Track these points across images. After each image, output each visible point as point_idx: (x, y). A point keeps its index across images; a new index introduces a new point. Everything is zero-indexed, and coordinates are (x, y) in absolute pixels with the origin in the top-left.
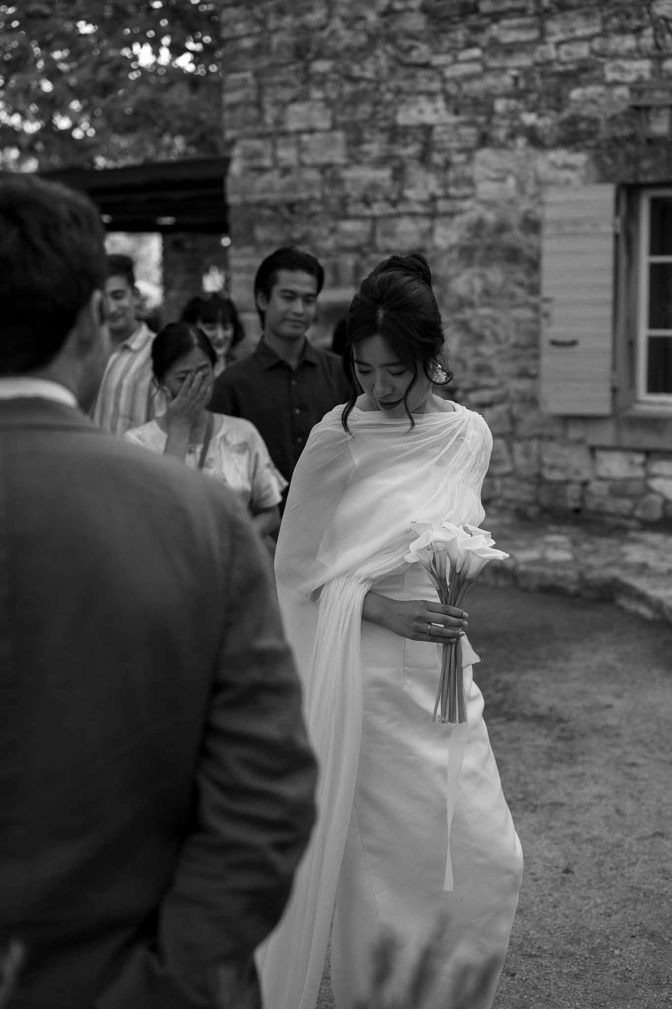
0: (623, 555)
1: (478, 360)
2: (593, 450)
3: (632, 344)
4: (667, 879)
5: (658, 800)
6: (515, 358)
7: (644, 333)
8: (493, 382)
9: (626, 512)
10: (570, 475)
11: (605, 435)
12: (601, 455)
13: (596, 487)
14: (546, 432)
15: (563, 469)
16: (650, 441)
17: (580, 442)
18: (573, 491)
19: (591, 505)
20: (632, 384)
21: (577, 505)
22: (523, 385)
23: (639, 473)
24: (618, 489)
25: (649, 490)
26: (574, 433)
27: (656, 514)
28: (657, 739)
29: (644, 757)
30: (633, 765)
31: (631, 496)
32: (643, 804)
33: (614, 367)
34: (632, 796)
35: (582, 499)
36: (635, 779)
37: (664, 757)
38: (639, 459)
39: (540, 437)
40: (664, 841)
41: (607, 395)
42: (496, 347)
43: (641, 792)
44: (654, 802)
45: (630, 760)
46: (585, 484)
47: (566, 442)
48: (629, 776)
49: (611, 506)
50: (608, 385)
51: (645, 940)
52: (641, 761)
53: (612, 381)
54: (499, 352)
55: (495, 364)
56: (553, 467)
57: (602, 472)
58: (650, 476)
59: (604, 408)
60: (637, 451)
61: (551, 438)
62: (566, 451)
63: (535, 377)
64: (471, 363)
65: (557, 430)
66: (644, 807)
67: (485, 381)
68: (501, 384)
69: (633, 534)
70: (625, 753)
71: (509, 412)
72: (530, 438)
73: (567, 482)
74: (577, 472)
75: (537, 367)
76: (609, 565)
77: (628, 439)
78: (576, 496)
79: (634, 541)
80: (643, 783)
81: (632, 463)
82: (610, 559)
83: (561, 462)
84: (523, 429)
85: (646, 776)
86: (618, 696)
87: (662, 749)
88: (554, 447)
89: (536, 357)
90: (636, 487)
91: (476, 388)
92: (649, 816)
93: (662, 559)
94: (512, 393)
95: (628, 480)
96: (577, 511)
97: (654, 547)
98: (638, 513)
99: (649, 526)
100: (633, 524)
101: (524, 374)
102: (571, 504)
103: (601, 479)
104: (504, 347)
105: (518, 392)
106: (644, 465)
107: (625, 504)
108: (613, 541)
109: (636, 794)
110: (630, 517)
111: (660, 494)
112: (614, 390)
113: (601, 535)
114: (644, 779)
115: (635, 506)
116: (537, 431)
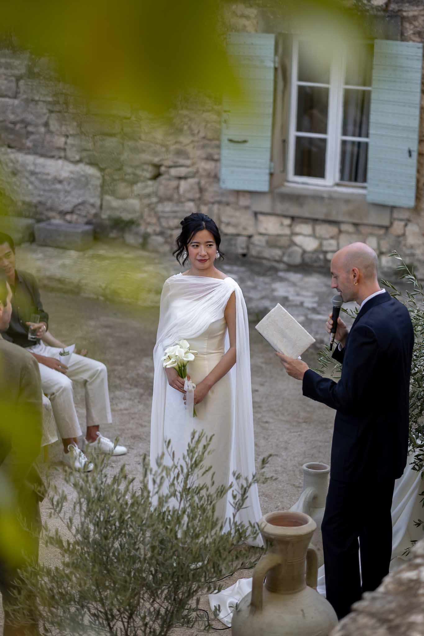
0: (273, 290)
1: (178, 146)
2: (256, 214)
3: (285, 142)
4: (277, 474)
5: (277, 440)
6: (204, 147)
7: (293, 134)
8: (188, 162)
9: (277, 258)
10: (240, 230)
11: (264, 205)
12: (261, 218)
13: (256, 239)
14: (224, 199)
15: (235, 226)
16: (294, 210)
17: (247, 208)
18: (241, 242)
19: (254, 252)
20: (284, 170)
21: (245, 251)
22: (209, 166)
23: (287, 231)
24: (273, 242)
25: (294, 244)
26: (244, 201)
27: (297, 260)
28: (281, 409)
29: (273, 418)
30: (267, 422)
31: (280, 247)
32: (269, 441)
33: (272, 160)
34: (264, 438)
35: (248, 248)
36: (267, 429)
37: (284, 419)
38: (287, 222)
39: (220, 203)
40: (278, 458)
41: (267, 178)
42: (191, 138)
43: (269, 436)
44: (275, 441)
45: (265, 420)
46: (250, 237)
47: (238, 208)
48: (263, 428)
49: (267, 253)
50: (267, 171)
51: (264, 498)
52: (271, 420)
53: (270, 168)
54: (192, 142)
55: (189, 149)
56: (228, 224)
57: (262, 230)
58: (294, 234)
59: (265, 187)
60: (285, 216)
61: (228, 204)
62: (238, 214)
63: (217, 161)
64: (173, 148)
65: (232, 199)
66: (270, 443)
67: (181, 161)
68: (193, 164)
69: (281, 274)
70: (262, 416)
71: (199, 183)
72: (213, 203)
73: (238, 235)
74: (245, 229)
75: (219, 154)
76: (263, 298)
77: (280, 207)
78: (244, 245)
79: (282, 279)
80: (271, 432)
81: (282, 224)
82: (264, 293)
83: (233, 221)
84: (208, 196)
85: (273, 428)
86: (262, 385)
87: (283, 414)
88: (229, 210)
89: (219, 147)
90: (284, 241)
91: (176, 166)
92: (272, 447)
93: (298, 295)
94: (201, 170)
95: (279, 236)
96: (244, 255)
97: (294, 284)
98: (285, 259)
99: (292, 268)
100: (282, 266)
101: (209, 158)
102: (240, 251)
103: (261, 234)
104: (196, 139)
105: (205, 170)
106: (290, 226)
107: (277, 253)
108: (267, 280)
109: (266, 437)
110: (280, 261)
111: (300, 247)
112: (271, 174)
113: (259, 274)
114: (272, 430)
115: (284, 254)
116: (217, 199)
